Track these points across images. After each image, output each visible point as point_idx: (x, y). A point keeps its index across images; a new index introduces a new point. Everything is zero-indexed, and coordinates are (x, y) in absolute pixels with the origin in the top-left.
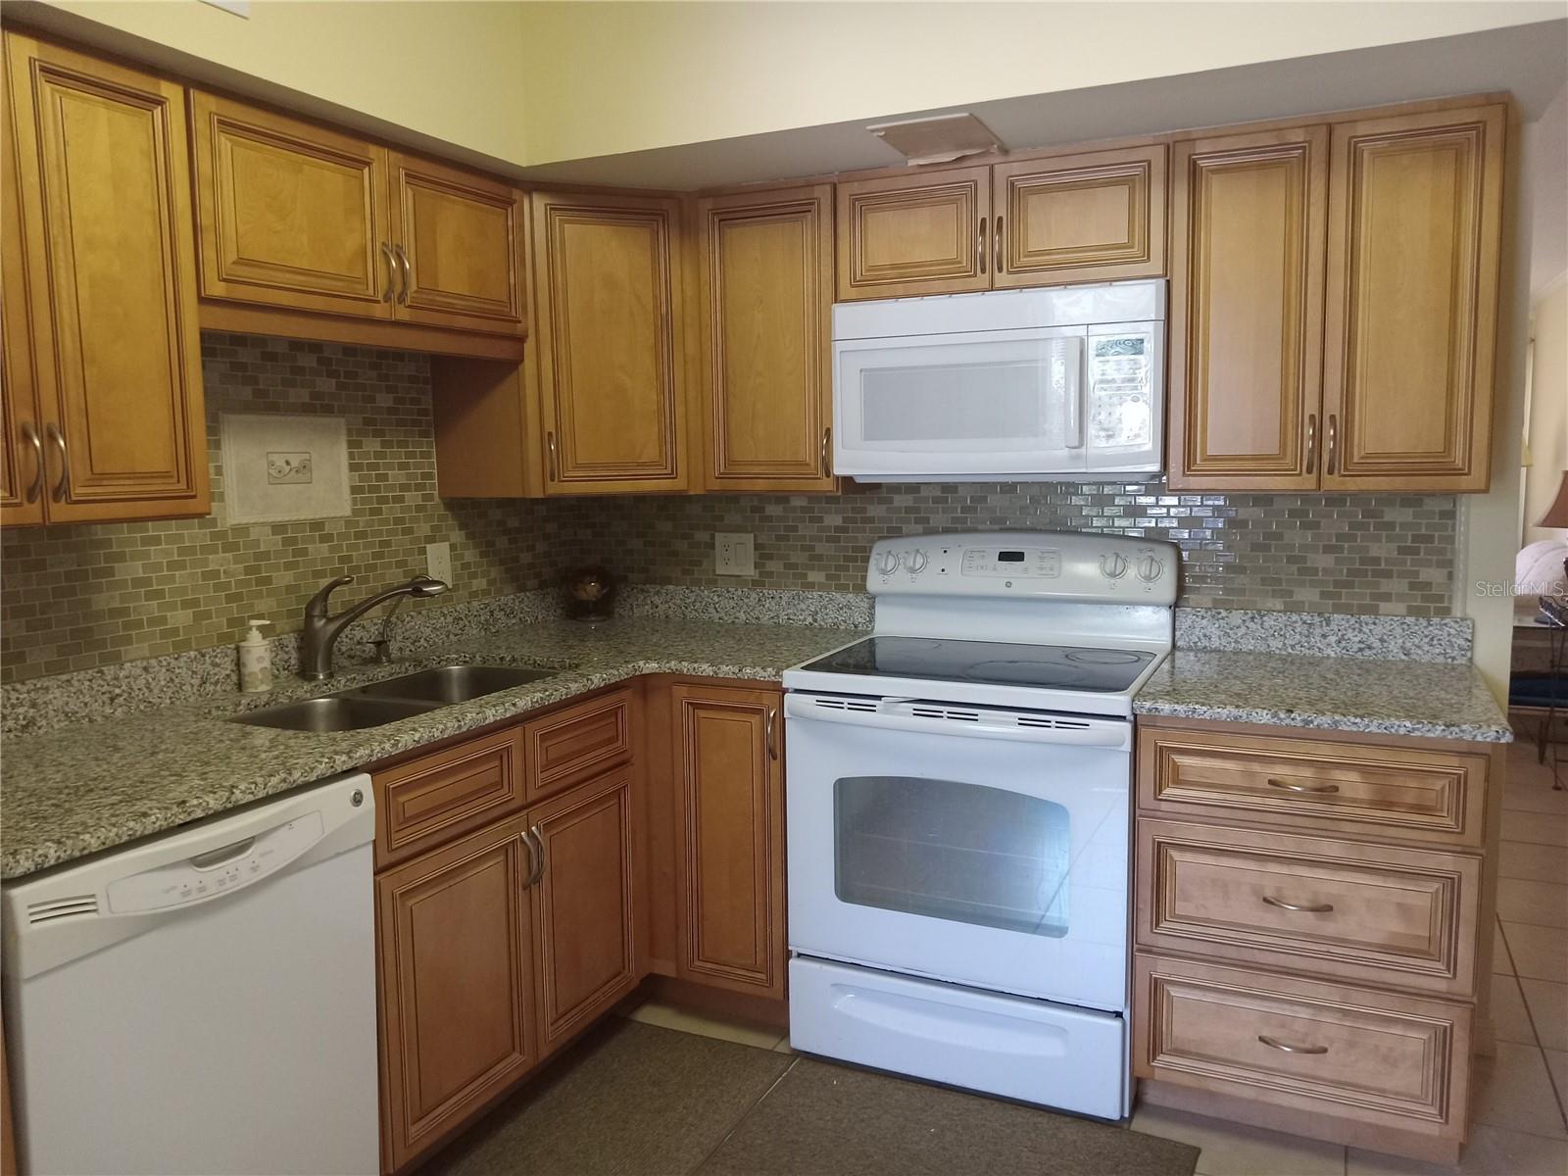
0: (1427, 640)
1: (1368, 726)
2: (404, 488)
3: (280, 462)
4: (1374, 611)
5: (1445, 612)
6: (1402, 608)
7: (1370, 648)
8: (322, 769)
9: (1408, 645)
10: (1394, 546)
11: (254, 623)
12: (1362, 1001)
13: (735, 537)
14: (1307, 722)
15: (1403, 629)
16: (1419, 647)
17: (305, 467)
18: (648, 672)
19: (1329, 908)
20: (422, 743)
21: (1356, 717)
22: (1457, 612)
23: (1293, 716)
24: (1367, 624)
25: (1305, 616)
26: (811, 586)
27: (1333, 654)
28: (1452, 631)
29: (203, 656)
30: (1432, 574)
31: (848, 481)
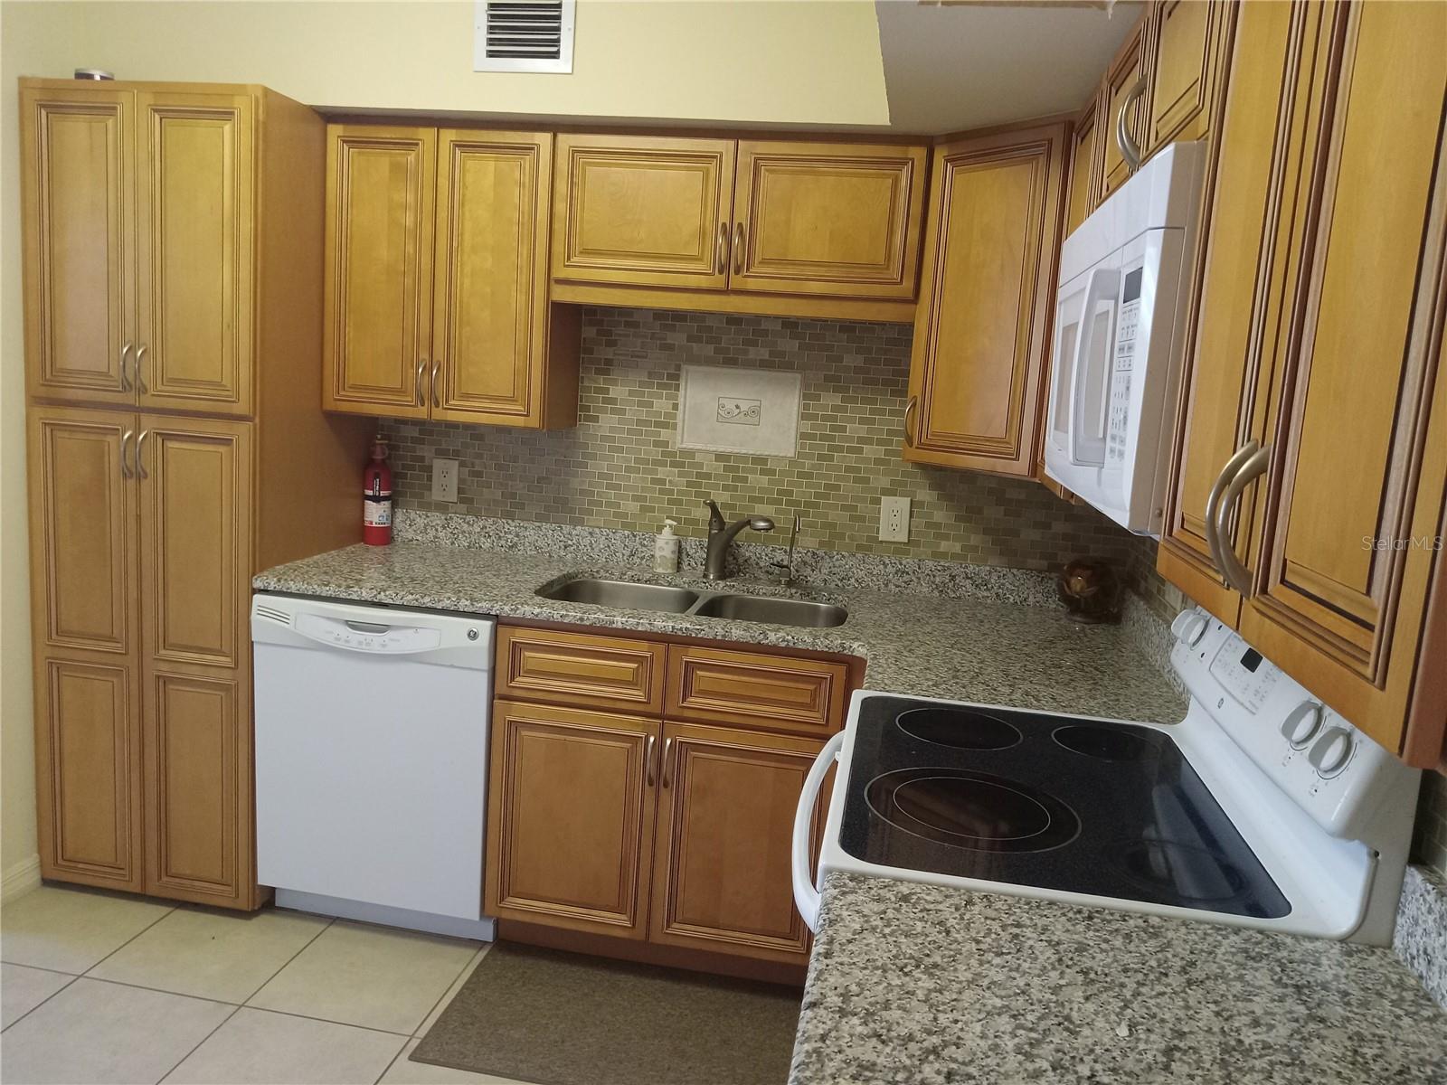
3: (730, 405)
11: (669, 522)
17: (755, 412)
29: (635, 536)
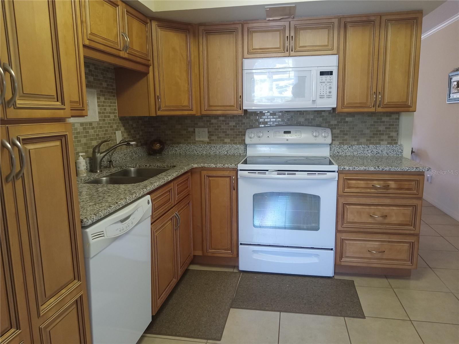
0: (392, 150)
1: (398, 169)
2: (110, 113)
4: (379, 144)
5: (396, 143)
6: (386, 143)
7: (379, 153)
8: (142, 193)
9: (388, 152)
10: (384, 127)
11: (81, 154)
12: (394, 238)
13: (202, 129)
14: (383, 169)
15: (387, 148)
16: (390, 152)
18: (195, 167)
19: (386, 216)
20: (159, 186)
21: (394, 167)
22: (399, 143)
23: (379, 168)
24: (378, 147)
25: (363, 146)
26: (226, 143)
27: (370, 155)
28: (398, 148)
30: (393, 134)
31: (246, 111)
